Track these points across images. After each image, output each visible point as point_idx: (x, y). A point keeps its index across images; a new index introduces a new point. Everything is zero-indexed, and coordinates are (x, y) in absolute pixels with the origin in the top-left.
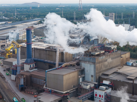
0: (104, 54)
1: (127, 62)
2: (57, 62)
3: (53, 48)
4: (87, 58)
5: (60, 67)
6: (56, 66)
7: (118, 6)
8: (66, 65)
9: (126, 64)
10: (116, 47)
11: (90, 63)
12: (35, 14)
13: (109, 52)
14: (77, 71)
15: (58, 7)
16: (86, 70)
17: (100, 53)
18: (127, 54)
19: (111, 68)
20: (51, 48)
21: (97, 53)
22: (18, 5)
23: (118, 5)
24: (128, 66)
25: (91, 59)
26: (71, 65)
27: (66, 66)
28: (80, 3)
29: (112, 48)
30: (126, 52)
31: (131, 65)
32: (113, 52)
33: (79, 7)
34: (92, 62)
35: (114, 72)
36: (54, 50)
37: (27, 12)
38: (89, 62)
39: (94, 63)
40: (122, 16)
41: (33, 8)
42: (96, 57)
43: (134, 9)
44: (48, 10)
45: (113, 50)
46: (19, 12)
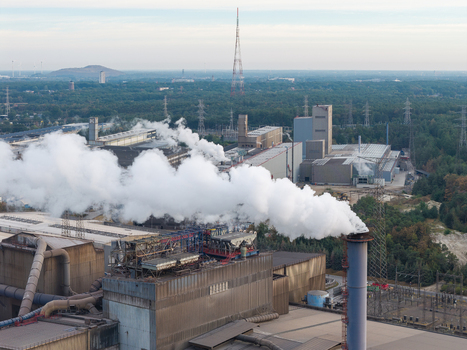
0: (195, 267)
1: (310, 292)
2: (28, 295)
3: (25, 242)
4: (128, 283)
5: (30, 317)
6: (21, 311)
7: (378, 80)
8: (53, 308)
9: (306, 300)
10: (251, 238)
11: (138, 304)
12: (76, 108)
13: (220, 258)
14: (86, 333)
15: (168, 85)
16: (123, 330)
17: (179, 262)
18: (314, 262)
19: (229, 321)
20: (20, 239)
21: (162, 266)
22: (38, 74)
23: (378, 77)
24: (311, 308)
25: (141, 288)
26: (73, 309)
27: (54, 313)
28: (238, 68)
29: (233, 242)
30: (309, 255)
31: (320, 304)
32: (240, 257)
33: (234, 82)
34: (145, 301)
35: (235, 338)
36: (29, 246)
37: (56, 98)
38: (132, 297)
39: (150, 303)
40: (367, 115)
41: (81, 85)
42: (159, 281)
43: (424, 91)
44: (130, 94)
45: (238, 250)
46: (29, 99)
